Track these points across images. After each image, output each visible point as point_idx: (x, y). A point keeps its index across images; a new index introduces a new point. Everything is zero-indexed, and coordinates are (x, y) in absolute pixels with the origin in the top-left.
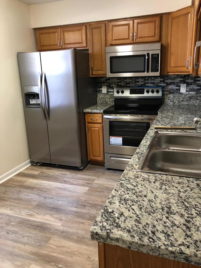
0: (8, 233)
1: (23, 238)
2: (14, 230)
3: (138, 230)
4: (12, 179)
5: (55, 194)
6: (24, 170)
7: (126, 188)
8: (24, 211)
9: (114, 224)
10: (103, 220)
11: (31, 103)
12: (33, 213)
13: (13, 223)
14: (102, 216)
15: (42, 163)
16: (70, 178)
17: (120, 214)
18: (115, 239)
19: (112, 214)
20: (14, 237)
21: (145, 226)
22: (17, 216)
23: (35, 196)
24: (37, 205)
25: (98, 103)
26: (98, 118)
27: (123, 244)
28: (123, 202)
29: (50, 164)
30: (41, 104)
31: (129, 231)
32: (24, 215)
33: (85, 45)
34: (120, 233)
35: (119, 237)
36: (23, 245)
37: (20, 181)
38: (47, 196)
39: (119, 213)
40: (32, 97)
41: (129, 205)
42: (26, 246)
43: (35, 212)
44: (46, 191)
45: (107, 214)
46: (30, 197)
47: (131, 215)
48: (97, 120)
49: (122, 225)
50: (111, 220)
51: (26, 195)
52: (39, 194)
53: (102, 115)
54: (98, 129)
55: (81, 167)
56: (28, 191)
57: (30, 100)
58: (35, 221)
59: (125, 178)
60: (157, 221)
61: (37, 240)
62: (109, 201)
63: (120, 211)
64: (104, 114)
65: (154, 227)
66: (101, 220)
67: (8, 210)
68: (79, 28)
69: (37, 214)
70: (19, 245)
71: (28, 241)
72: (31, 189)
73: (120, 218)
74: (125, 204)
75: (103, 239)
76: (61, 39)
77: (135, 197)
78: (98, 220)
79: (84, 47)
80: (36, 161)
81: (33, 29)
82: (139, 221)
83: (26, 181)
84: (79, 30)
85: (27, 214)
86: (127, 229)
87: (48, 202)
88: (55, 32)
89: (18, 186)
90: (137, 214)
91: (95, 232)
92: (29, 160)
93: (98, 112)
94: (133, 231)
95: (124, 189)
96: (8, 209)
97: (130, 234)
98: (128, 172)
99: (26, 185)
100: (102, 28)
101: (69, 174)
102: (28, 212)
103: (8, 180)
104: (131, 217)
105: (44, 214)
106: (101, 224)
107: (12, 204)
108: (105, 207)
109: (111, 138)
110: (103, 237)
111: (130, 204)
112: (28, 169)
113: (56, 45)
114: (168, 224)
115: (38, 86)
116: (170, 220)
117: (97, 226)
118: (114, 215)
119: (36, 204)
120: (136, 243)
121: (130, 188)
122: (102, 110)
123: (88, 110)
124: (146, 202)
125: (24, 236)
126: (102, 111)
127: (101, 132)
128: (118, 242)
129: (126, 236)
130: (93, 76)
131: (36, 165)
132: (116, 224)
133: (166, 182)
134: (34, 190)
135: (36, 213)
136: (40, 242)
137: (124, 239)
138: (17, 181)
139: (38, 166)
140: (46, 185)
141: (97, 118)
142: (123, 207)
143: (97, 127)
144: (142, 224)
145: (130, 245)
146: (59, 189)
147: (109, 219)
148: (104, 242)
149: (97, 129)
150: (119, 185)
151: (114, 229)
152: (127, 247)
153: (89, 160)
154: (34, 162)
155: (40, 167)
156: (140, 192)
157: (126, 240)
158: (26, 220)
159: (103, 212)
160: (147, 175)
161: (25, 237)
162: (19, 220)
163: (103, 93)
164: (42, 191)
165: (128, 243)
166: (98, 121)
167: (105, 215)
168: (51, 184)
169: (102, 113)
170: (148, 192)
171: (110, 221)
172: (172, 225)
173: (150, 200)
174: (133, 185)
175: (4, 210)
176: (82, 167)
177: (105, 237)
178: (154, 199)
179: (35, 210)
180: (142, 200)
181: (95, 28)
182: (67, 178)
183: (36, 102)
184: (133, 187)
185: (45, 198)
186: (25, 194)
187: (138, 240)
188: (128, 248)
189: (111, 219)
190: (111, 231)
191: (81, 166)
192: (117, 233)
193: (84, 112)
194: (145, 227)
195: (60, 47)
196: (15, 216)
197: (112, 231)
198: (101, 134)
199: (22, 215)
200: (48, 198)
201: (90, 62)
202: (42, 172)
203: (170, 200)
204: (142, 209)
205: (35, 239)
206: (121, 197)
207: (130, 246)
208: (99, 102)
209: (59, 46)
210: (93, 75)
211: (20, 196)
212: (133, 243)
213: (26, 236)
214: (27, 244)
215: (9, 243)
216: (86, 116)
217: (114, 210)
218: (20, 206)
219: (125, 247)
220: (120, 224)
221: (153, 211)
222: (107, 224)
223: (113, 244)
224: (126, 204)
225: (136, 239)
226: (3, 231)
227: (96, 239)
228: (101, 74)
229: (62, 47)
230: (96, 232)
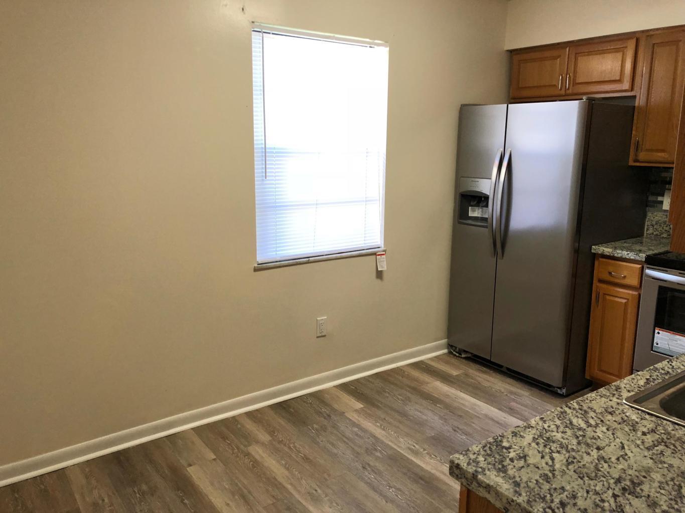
0: (364, 468)
1: (388, 488)
2: (376, 466)
3: (536, 490)
4: (401, 370)
5: (479, 429)
6: (431, 359)
7: (568, 422)
8: (406, 439)
9: (497, 464)
10: (483, 453)
11: (471, 214)
12: (422, 450)
13: (378, 454)
14: (484, 447)
15: (472, 354)
16: (526, 406)
17: (519, 456)
18: (484, 486)
19: (505, 450)
20: (373, 480)
21: (555, 489)
22: (390, 443)
23: (436, 418)
24: (433, 438)
25: (645, 235)
26: (629, 274)
27: (496, 500)
28: (541, 441)
29: (489, 361)
30: (489, 220)
31: (517, 484)
32: (402, 447)
33: (626, 85)
34: (500, 480)
35: (492, 484)
36: (384, 501)
37: (416, 380)
38: (461, 427)
39: (520, 453)
40: (474, 201)
41: (550, 449)
42: (390, 505)
43: (424, 450)
44: (461, 416)
45: (495, 447)
46: (425, 417)
47: (542, 464)
48: (625, 277)
49: (511, 472)
50: (495, 458)
51: (417, 409)
52: (446, 417)
53: (643, 268)
54: (624, 301)
55: (560, 388)
56: (424, 402)
57: (470, 208)
58: (419, 466)
59: (582, 406)
60: (588, 492)
61: (413, 503)
62: (515, 431)
63: (523, 451)
64: (645, 266)
65: (571, 498)
66: (478, 451)
67: (378, 426)
68: (619, 45)
69: (428, 456)
70: (376, 497)
71: (396, 497)
72: (431, 402)
73: (516, 461)
74: (543, 445)
75: (467, 479)
76: (569, 72)
77: (575, 442)
78: (472, 450)
79: (625, 91)
80: (460, 346)
81: (507, 51)
82: (550, 478)
83: (428, 383)
84: (617, 50)
85: (409, 448)
86: (516, 481)
87: (460, 439)
88: (555, 58)
89: (410, 387)
90: (554, 468)
91: (456, 462)
92: (446, 340)
93: (632, 258)
94: (524, 487)
95: (561, 423)
96: (378, 424)
97: (515, 488)
98: (599, 397)
99: (425, 390)
100: (681, 43)
101: (527, 397)
102: (411, 445)
103: (392, 370)
104: (538, 468)
105: (443, 461)
106: (473, 457)
107: (386, 419)
108: (500, 436)
109: (659, 333)
110: (466, 476)
111: (552, 448)
112: (441, 359)
113: (555, 85)
114: (606, 504)
115: (491, 179)
116: (617, 501)
117: (465, 456)
118: (507, 453)
119: (433, 435)
120: (517, 504)
121: (577, 425)
122: (644, 255)
123: (607, 250)
124: (592, 457)
125: (391, 485)
126: (642, 256)
127: (631, 310)
128: (489, 493)
129: (505, 488)
130: (638, 164)
131: (457, 355)
132: (500, 466)
133: (675, 441)
134: (438, 405)
135: (427, 453)
136: (416, 508)
137: (499, 491)
138: (409, 377)
139: (461, 358)
140: (467, 404)
141: (625, 273)
142: (535, 448)
143: (623, 296)
144: (552, 485)
145: (507, 506)
146: (490, 422)
147: (494, 456)
148: (467, 486)
149: (622, 303)
150: (557, 413)
151: (492, 471)
152: (502, 507)
153: (587, 377)
154: (456, 348)
155: (466, 362)
156: (594, 438)
157: (501, 493)
158: (403, 458)
159: (490, 442)
160: (641, 416)
161: (392, 488)
162: (390, 452)
163: (663, 208)
164: (453, 413)
165: (504, 501)
166: (628, 281)
167: (490, 448)
168: (479, 406)
169: (641, 261)
170: (612, 444)
171: (493, 458)
172: (615, 508)
173: (603, 457)
174: (588, 423)
175: (370, 424)
176: (564, 391)
177: (469, 476)
178: (613, 459)
179: (426, 446)
180: (586, 452)
181: (662, 44)
182: (517, 403)
183: (480, 213)
184: (583, 425)
185: (455, 431)
186: (417, 407)
187: (524, 501)
188: (504, 511)
189: (498, 457)
190: (485, 471)
191: (560, 386)
192: (493, 478)
193: (593, 251)
194: (552, 491)
195: (563, 92)
196: (385, 443)
197: (487, 472)
198: (631, 317)
199: (399, 447)
200: (461, 432)
201: (634, 128)
202: (466, 375)
203: (651, 474)
204: (574, 465)
205: (409, 500)
206: (544, 432)
207: (508, 508)
208: (648, 231)
209: (561, 89)
210: (636, 161)
211: (407, 408)
212: (512, 503)
213: (395, 487)
214: (392, 501)
215: (362, 485)
216: (596, 263)
217: (514, 447)
218: (401, 426)
219: (499, 506)
220: (509, 469)
221: (593, 474)
222: (485, 461)
223: (481, 495)
224: (545, 446)
225: (522, 500)
226: (357, 461)
227: (455, 476)
228: (661, 159)
229: (568, 92)
230: (457, 464)
